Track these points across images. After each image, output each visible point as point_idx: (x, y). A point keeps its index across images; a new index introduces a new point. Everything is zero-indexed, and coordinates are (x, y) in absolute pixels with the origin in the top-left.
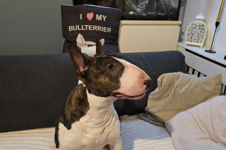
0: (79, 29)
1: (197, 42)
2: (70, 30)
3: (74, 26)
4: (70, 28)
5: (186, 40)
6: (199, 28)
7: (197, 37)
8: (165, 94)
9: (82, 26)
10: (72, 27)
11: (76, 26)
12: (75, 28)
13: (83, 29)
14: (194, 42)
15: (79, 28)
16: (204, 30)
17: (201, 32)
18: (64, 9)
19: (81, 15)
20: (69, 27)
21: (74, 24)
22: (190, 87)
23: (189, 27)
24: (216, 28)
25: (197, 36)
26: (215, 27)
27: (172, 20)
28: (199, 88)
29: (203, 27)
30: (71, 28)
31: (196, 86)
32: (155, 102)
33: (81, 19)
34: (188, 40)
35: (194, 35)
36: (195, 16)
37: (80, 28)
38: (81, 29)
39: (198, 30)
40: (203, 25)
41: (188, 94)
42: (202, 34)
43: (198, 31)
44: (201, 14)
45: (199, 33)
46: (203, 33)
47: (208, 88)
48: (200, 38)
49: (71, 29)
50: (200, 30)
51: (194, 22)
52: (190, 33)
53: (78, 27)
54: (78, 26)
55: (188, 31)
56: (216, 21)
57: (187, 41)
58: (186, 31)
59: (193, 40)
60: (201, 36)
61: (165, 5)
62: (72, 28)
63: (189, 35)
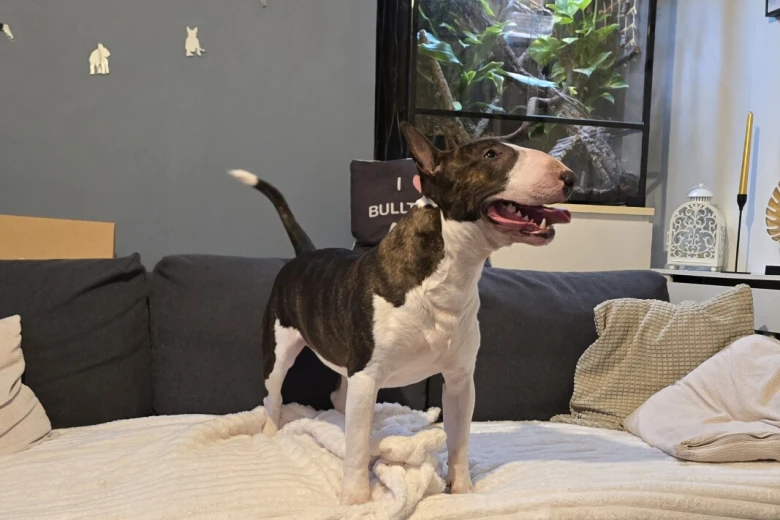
0: (393, 212)
1: (700, 256)
2: (371, 216)
3: (381, 206)
4: (371, 211)
5: (669, 253)
6: (701, 219)
7: (697, 242)
8: (617, 353)
9: (402, 204)
10: (376, 207)
11: (388, 205)
12: (384, 211)
13: (402, 212)
14: (692, 256)
15: (395, 210)
16: (714, 221)
17: (706, 228)
18: (357, 169)
19: (399, 179)
20: (370, 208)
21: (382, 201)
22: (676, 324)
23: (673, 219)
24: (741, 209)
25: (698, 239)
26: (738, 207)
27: (628, 205)
28: (699, 323)
29: (709, 216)
30: (374, 211)
31: (692, 319)
32: (594, 378)
33: (399, 188)
34: (677, 253)
35: (690, 239)
36: (688, 193)
37: (397, 208)
38: (397, 212)
39: (698, 223)
40: (710, 211)
41: (674, 342)
42: (710, 232)
43: (698, 226)
44: (701, 185)
45: (703, 231)
46: (713, 230)
47: (721, 319)
48: (707, 245)
49: (374, 213)
50: (703, 222)
51: (686, 205)
52: (678, 234)
53: (390, 208)
54: (392, 205)
55: (671, 229)
56: (737, 193)
57: (672, 255)
58: (668, 230)
59: (689, 253)
60: (708, 240)
61: (605, 169)
62: (376, 211)
63: (677, 241)
